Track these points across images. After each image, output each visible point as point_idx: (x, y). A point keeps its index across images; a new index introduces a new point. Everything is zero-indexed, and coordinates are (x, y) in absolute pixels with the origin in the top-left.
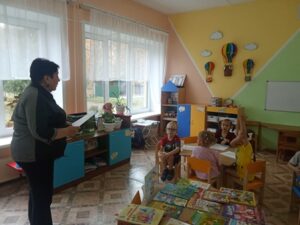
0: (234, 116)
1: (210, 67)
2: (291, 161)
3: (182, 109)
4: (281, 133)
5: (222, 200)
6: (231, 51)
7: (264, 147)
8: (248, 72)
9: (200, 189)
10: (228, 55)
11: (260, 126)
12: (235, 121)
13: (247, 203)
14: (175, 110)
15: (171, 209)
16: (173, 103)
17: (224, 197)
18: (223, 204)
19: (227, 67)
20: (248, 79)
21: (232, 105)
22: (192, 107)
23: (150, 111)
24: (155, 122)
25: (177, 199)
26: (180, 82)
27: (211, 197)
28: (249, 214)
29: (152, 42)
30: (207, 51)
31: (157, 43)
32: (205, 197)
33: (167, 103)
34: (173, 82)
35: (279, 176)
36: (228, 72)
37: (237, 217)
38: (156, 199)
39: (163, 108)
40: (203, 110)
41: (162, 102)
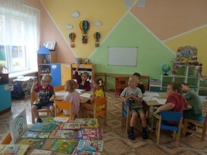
0: (90, 70)
1: (73, 36)
2: (122, 94)
3: (54, 67)
4: (117, 79)
5: (76, 127)
6: (86, 26)
7: (108, 89)
8: (97, 41)
9: (61, 123)
10: (84, 29)
11: (106, 75)
12: (90, 73)
13: (92, 126)
14: (49, 67)
15: (36, 142)
16: (47, 62)
17: (77, 125)
18: (76, 130)
19: (84, 37)
20: (97, 46)
21: (89, 63)
22: (62, 65)
23: (29, 69)
24: (33, 78)
25: (42, 134)
26: (52, 47)
27: (68, 127)
28: (92, 134)
29: (26, 15)
30: (70, 25)
31: (31, 16)
32: (64, 128)
33: (43, 63)
34: (46, 47)
35: (116, 105)
36: (85, 41)
37: (85, 137)
38: (23, 137)
39: (39, 66)
40: (69, 67)
41: (39, 62)
